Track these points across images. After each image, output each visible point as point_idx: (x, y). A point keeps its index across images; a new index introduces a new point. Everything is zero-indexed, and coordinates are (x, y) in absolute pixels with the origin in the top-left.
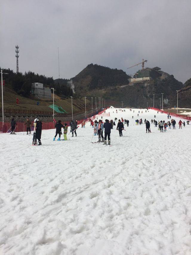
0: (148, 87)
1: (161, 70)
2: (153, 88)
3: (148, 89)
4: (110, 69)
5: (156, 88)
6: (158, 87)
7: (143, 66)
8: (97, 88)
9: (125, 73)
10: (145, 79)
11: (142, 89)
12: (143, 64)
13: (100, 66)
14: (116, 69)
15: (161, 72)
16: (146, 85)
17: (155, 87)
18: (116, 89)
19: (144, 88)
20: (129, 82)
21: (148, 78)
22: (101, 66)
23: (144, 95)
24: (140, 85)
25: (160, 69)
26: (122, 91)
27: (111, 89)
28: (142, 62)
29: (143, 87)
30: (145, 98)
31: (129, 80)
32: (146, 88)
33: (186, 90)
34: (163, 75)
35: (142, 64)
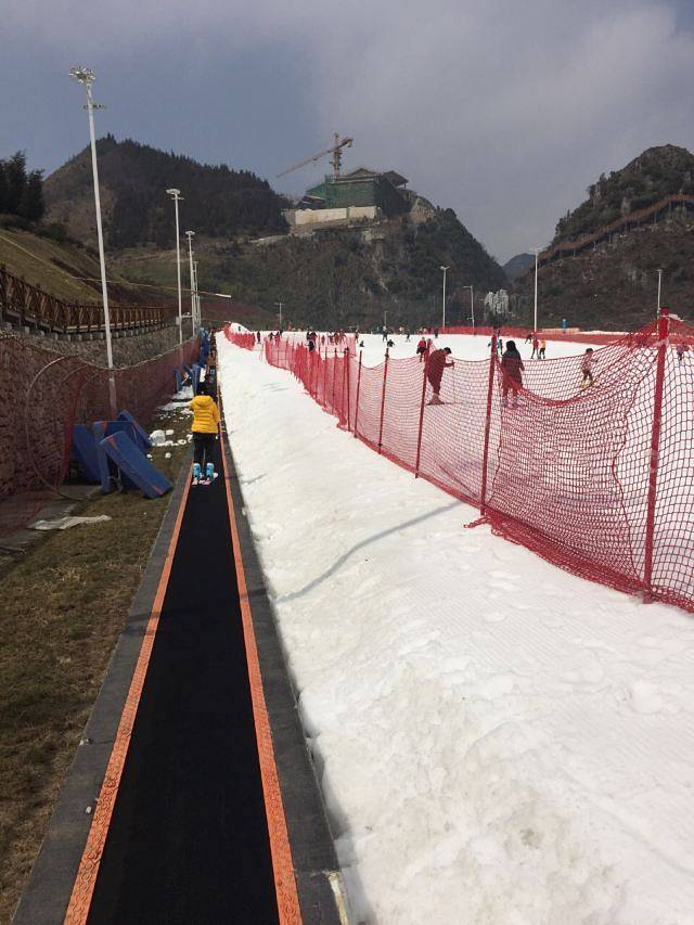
0: (379, 248)
1: (408, 187)
2: (402, 252)
3: (378, 257)
4: (198, 166)
5: (411, 250)
6: (418, 248)
7: (337, 165)
8: (144, 246)
9: (266, 184)
10: (358, 212)
11: (351, 254)
12: (338, 154)
13: (147, 148)
14: (224, 168)
15: (408, 193)
16: (368, 236)
17: (406, 249)
18: (236, 249)
19: (362, 252)
20: (288, 225)
21: (370, 212)
22: (153, 150)
23: (366, 280)
24: (342, 235)
25: (405, 181)
26: (264, 258)
27: (215, 247)
28: (332, 145)
29: (356, 247)
30: (369, 292)
31: (287, 214)
32: (371, 249)
33: (580, 251)
34: (416, 207)
35: (331, 157)
